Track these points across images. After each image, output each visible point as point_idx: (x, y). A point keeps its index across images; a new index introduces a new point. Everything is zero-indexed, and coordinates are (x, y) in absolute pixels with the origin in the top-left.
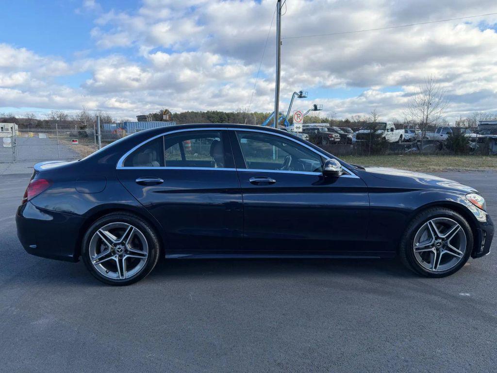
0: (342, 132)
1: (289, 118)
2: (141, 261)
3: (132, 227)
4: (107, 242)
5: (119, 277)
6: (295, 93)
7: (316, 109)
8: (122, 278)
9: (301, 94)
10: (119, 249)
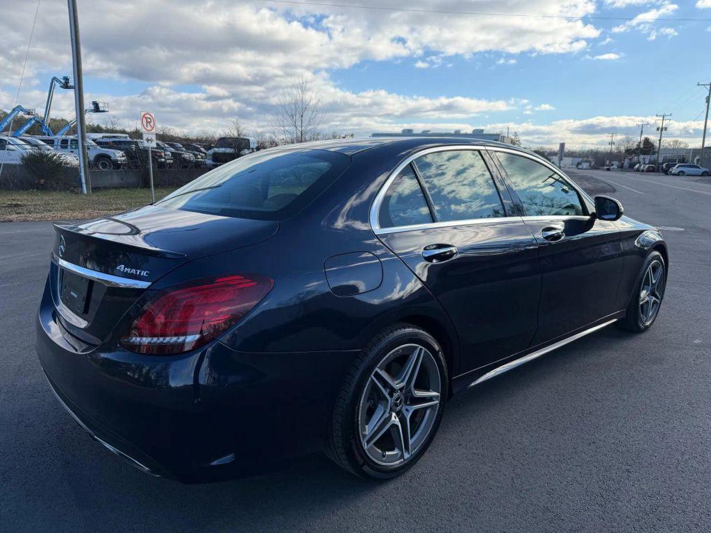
0: (173, 150)
1: (49, 121)
2: (428, 412)
3: (421, 349)
4: (386, 393)
5: (402, 456)
6: (54, 79)
7: (97, 108)
8: (407, 456)
9: (66, 83)
10: (397, 399)
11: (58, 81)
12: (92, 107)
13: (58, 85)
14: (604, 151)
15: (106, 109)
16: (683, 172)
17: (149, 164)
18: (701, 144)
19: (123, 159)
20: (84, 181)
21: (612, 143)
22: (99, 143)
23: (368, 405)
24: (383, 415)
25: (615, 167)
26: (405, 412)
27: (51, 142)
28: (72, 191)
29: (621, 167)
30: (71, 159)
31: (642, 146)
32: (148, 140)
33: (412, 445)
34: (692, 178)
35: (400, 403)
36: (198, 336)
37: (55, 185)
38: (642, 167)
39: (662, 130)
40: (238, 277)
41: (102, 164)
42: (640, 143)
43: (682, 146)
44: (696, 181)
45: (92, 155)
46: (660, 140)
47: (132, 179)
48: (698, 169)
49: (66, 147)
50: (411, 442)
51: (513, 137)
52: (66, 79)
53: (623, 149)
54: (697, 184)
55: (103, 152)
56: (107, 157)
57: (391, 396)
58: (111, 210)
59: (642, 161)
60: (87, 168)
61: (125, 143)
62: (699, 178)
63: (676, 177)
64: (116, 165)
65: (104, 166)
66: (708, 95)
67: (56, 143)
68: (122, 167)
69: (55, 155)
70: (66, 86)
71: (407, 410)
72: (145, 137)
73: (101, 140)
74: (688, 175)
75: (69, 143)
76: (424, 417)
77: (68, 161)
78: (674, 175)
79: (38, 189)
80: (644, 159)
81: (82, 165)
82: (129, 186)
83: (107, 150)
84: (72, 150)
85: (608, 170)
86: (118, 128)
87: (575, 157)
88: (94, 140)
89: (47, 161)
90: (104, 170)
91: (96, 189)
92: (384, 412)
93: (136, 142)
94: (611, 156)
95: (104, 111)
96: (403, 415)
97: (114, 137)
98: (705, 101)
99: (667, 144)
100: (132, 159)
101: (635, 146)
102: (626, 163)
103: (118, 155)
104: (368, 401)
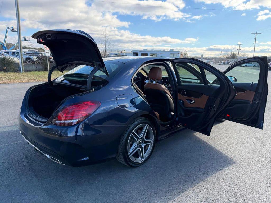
1: (6, 44)
2: (150, 145)
3: (147, 125)
4: (136, 139)
5: (141, 159)
6: (8, 28)
7: (25, 40)
8: (143, 159)
9: (13, 29)
10: (140, 141)
11: (9, 29)
12: (23, 39)
13: (9, 30)
14: (219, 57)
15: (29, 40)
16: (246, 65)
17: (47, 62)
18: (253, 55)
19: (37, 59)
20: (21, 68)
21: (221, 55)
22: (27, 53)
23: (130, 143)
24: (135, 146)
25: (222, 63)
26: (142, 145)
27: (8, 53)
28: (17, 72)
29: (225, 63)
30: (16, 59)
31: (232, 56)
32: (47, 53)
33: (144, 156)
34: (250, 68)
35: (141, 142)
36: (78, 120)
37: (10, 70)
38: (232, 63)
39: (239, 50)
40: (90, 102)
41: (28, 62)
42: (231, 54)
43: (247, 56)
44: (251, 69)
45: (24, 58)
46: (238, 54)
47: (40, 67)
48: (252, 65)
49: (14, 55)
50: (144, 155)
51: (185, 52)
52: (13, 28)
53: (225, 56)
54: (251, 70)
55: (29, 57)
56: (30, 59)
57: (138, 140)
58: (32, 79)
59: (232, 61)
60: (23, 63)
61: (37, 53)
62: (252, 68)
63: (244, 67)
64: (34, 62)
65: (29, 62)
66: (255, 37)
67: (10, 54)
68: (36, 62)
69: (10, 58)
70: (13, 30)
71: (143, 145)
72: (46, 51)
73: (28, 52)
74: (248, 67)
75: (15, 53)
76: (148, 147)
77: (15, 60)
78: (243, 67)
79: (3, 71)
80: (233, 60)
81: (21, 62)
82: (39, 70)
83: (30, 56)
84: (16, 56)
85: (220, 64)
86: (33, 47)
87: (208, 59)
88: (25, 52)
89: (7, 60)
90: (29, 64)
91: (26, 71)
92: (136, 145)
93: (42, 53)
94: (221, 59)
95: (28, 41)
96: (142, 146)
97: (33, 51)
98: (254, 39)
99: (241, 55)
100: (40, 59)
101: (230, 56)
102: (226, 62)
103: (35, 58)
104: (130, 142)
